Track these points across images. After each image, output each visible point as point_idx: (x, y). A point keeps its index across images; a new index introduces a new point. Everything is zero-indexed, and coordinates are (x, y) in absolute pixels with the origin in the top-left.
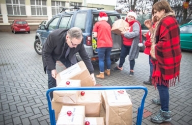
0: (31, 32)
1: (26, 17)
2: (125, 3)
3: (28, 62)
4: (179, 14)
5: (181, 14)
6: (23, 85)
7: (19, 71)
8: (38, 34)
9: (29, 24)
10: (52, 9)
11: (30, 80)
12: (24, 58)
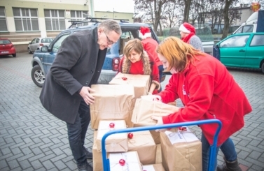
0: (17, 54)
1: (9, 33)
2: (146, 10)
3: (26, 99)
4: (218, 21)
5: (220, 21)
6: (29, 132)
7: (17, 112)
8: (37, 58)
9: (13, 43)
10: (46, 21)
11: (37, 124)
12: (18, 93)
